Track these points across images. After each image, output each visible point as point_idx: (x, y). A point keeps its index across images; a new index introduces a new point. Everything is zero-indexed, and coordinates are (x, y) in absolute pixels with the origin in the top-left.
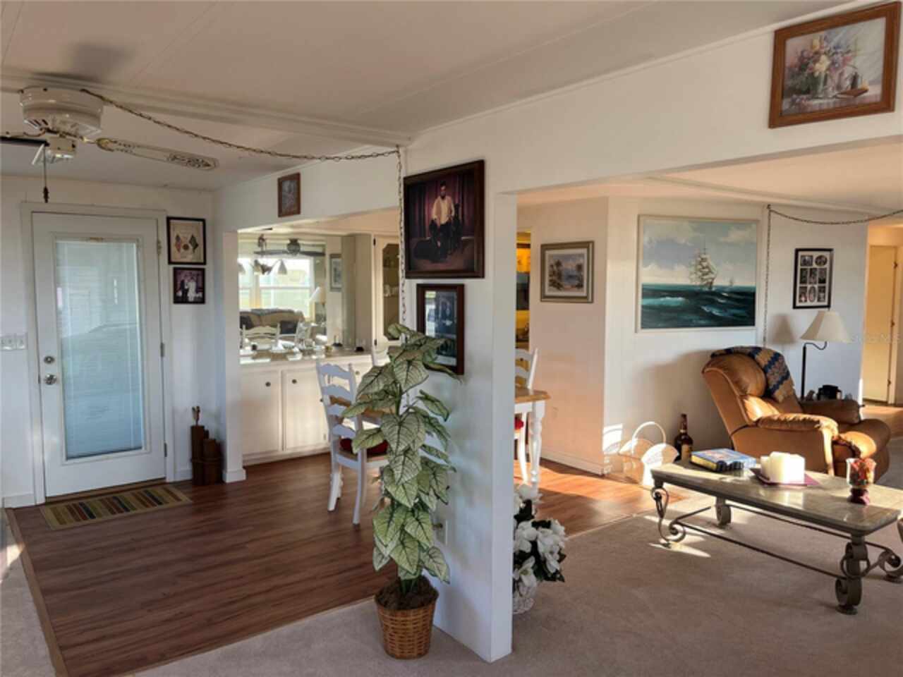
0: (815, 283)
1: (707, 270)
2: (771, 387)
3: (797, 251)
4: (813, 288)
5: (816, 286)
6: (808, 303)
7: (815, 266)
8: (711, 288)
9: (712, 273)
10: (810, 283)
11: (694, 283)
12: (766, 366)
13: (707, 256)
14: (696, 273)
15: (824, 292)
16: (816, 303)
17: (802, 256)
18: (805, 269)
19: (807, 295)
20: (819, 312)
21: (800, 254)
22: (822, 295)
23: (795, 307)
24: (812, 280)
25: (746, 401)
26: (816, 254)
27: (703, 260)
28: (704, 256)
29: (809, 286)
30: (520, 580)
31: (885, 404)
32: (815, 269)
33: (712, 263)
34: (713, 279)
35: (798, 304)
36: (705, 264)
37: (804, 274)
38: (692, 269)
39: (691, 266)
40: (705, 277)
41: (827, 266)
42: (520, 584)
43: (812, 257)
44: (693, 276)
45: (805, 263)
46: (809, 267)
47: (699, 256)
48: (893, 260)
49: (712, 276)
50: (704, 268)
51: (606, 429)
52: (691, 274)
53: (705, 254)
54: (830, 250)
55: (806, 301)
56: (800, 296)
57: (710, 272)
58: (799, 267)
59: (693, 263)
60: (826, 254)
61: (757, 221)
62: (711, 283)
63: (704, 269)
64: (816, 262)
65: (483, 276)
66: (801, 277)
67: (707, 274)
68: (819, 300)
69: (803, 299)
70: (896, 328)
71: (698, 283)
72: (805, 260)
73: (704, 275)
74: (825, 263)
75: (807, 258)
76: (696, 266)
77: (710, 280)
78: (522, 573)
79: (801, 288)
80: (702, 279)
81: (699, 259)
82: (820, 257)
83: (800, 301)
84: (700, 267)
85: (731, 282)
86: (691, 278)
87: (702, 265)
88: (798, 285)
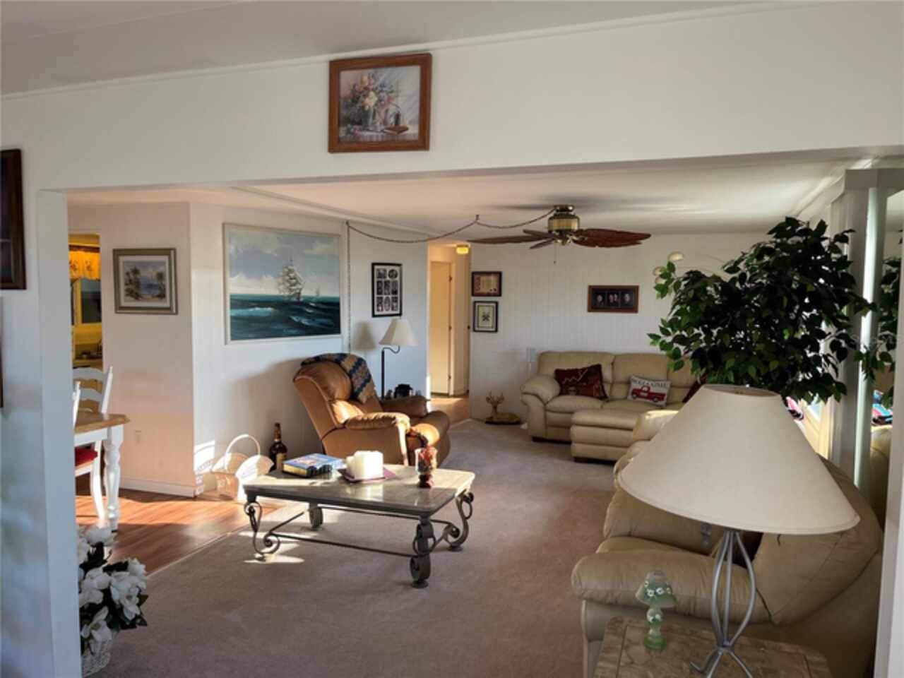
0: (389, 294)
1: (294, 281)
2: (356, 390)
3: (373, 265)
4: (387, 298)
5: (390, 296)
6: (385, 312)
7: (388, 278)
8: (298, 298)
9: (300, 284)
10: (385, 294)
11: (282, 294)
12: (351, 371)
13: (295, 268)
14: (283, 283)
15: (396, 301)
16: (390, 312)
17: (377, 270)
18: (381, 282)
19: (383, 303)
20: (394, 320)
21: (376, 267)
22: (395, 304)
23: (374, 316)
24: (387, 291)
25: (334, 405)
26: (389, 268)
27: (291, 271)
28: (290, 267)
29: (384, 297)
30: (91, 636)
31: (446, 395)
32: (389, 282)
33: (299, 275)
34: (301, 289)
35: (376, 313)
36: (292, 275)
37: (380, 285)
38: (280, 280)
39: (279, 276)
40: (293, 288)
41: (398, 279)
42: (91, 641)
43: (385, 270)
44: (281, 287)
45: (380, 276)
47: (287, 267)
48: (448, 275)
49: (300, 287)
50: (291, 279)
51: (196, 448)
52: (279, 284)
53: (292, 265)
54: (399, 265)
55: (382, 310)
56: (378, 306)
57: (297, 283)
58: (376, 280)
59: (281, 274)
60: (397, 269)
61: (339, 236)
62: (299, 293)
63: (292, 281)
64: (389, 275)
65: (24, 288)
66: (378, 289)
67: (294, 285)
68: (393, 309)
69: (380, 308)
70: (452, 331)
71: (287, 293)
72: (380, 274)
73: (292, 285)
74: (396, 276)
75: (381, 271)
76: (284, 277)
77: (298, 291)
78: (93, 628)
79: (378, 298)
80: (290, 289)
81: (286, 270)
82: (392, 271)
83: (378, 310)
84: (287, 278)
85: (318, 292)
86: (279, 289)
87: (289, 276)
88: (376, 296)
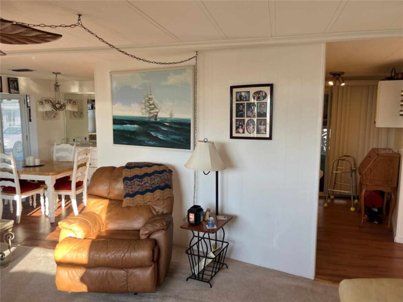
0: (254, 116)
1: (153, 106)
3: (232, 88)
6: (246, 135)
7: (252, 100)
8: (156, 119)
9: (157, 109)
11: (144, 116)
13: (153, 96)
14: (145, 108)
16: (255, 135)
17: (237, 93)
18: (242, 104)
19: (245, 126)
21: (235, 90)
22: (262, 127)
23: (232, 137)
26: (253, 90)
27: (150, 99)
28: (150, 97)
29: (246, 119)
32: (253, 104)
33: (156, 101)
34: (157, 113)
35: (235, 135)
36: (151, 102)
37: (241, 109)
38: (143, 106)
39: (142, 103)
40: (152, 111)
41: (267, 100)
43: (249, 92)
44: (144, 111)
45: (240, 98)
46: (246, 102)
47: (147, 97)
49: (157, 110)
50: (150, 105)
52: (142, 109)
53: (151, 95)
54: (269, 85)
55: (244, 132)
56: (237, 128)
57: (155, 107)
58: (234, 103)
59: (143, 101)
60: (267, 89)
62: (156, 115)
63: (151, 106)
66: (238, 111)
67: (153, 109)
68: (258, 132)
69: (241, 130)
71: (147, 116)
72: (241, 96)
73: (151, 110)
74: (265, 97)
75: (243, 94)
76: (145, 103)
79: (237, 120)
80: (150, 112)
81: (147, 99)
82: (258, 93)
83: (237, 132)
84: (148, 104)
85: (171, 115)
86: (142, 112)
87: (149, 103)
88: (234, 118)
